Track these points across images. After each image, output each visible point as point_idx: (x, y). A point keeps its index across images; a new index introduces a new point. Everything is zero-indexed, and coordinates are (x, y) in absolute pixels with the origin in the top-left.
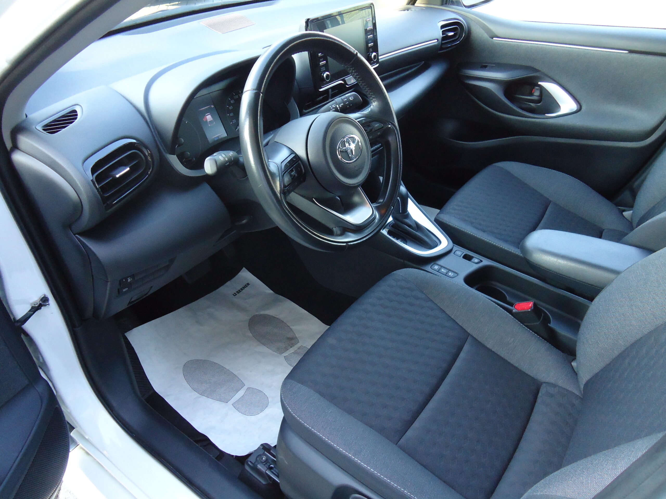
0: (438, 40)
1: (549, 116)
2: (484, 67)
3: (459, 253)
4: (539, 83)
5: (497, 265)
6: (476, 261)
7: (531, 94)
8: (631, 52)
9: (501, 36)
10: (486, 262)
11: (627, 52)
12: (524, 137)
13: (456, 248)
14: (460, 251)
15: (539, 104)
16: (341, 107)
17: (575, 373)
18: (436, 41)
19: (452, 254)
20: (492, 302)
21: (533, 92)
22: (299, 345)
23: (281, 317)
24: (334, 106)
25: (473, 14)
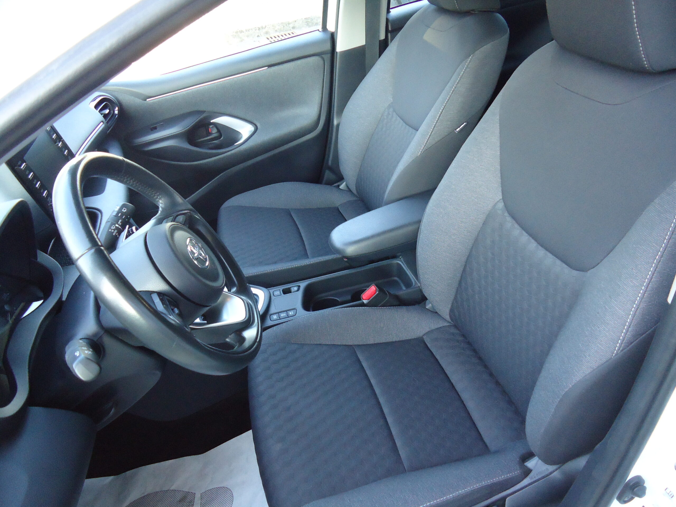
0: (102, 122)
1: (238, 144)
2: (154, 129)
3: (277, 293)
4: (211, 121)
5: (312, 281)
6: (296, 289)
7: (209, 134)
8: (270, 66)
9: (153, 95)
10: (303, 284)
11: (267, 68)
12: (227, 171)
13: (272, 290)
14: (277, 291)
15: (222, 138)
16: (120, 224)
17: (435, 313)
18: (102, 123)
19: (273, 298)
20: (345, 308)
21: (210, 131)
22: (198, 496)
23: (150, 489)
24: (113, 227)
25: (113, 85)
